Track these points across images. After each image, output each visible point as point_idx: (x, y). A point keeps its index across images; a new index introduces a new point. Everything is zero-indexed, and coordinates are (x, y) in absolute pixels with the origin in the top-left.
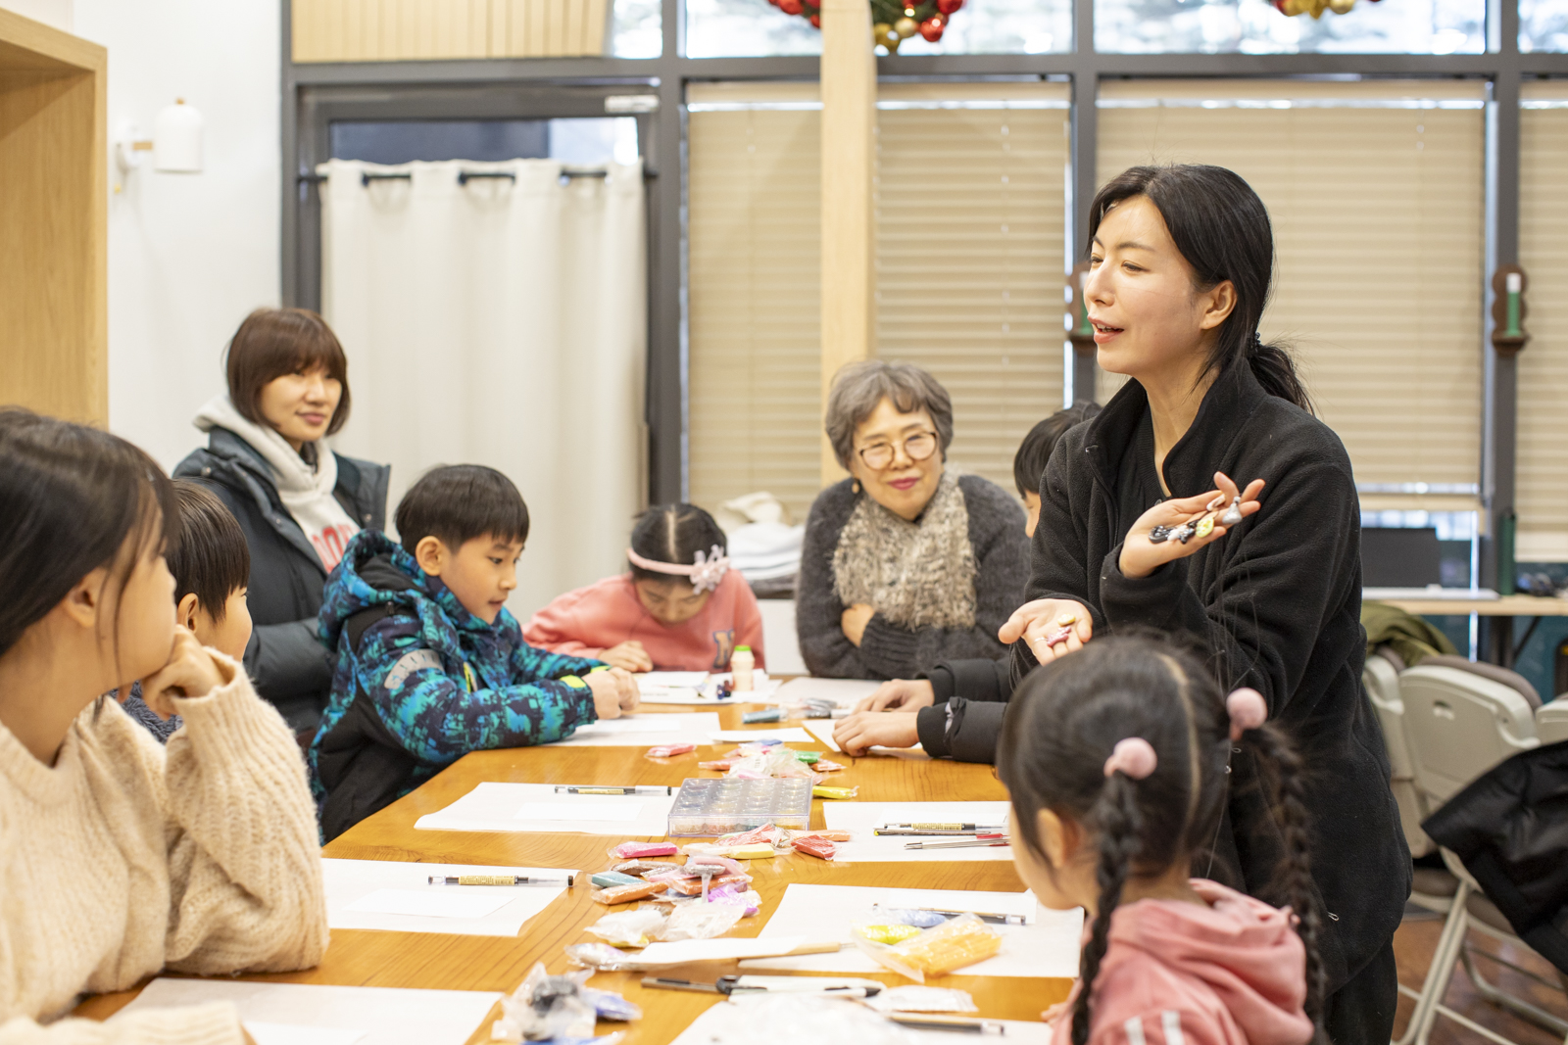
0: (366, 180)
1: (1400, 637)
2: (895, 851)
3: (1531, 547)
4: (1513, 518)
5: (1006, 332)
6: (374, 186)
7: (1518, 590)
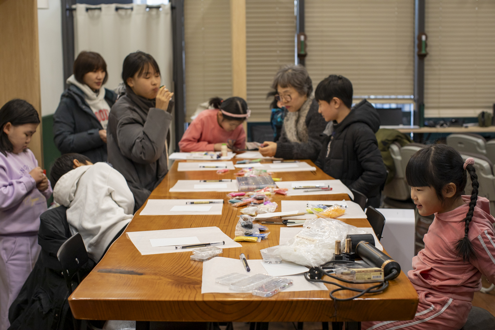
0: (87, 10)
1: (399, 138)
2: (301, 193)
3: (429, 113)
4: (423, 105)
5: (278, 53)
6: (90, 12)
7: (425, 126)
